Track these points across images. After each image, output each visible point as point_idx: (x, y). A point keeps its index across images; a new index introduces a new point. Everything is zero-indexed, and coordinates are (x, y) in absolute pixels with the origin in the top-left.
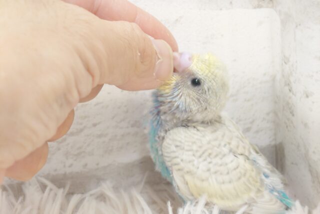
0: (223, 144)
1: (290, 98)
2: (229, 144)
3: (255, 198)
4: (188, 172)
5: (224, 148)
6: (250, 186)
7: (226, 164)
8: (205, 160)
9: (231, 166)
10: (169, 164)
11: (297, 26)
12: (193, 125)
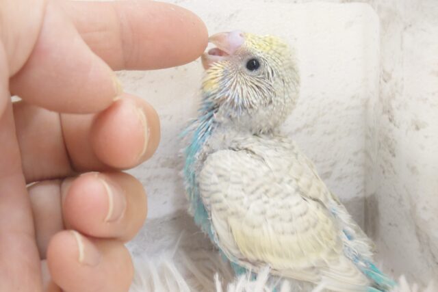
0: (287, 179)
1: (390, 130)
2: (297, 180)
3: (326, 261)
4: (233, 214)
5: (287, 186)
6: (321, 242)
7: (290, 207)
8: (259, 198)
9: (297, 210)
10: (206, 201)
11: (405, 28)
12: (246, 146)
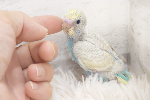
0: (97, 46)
1: (133, 35)
2: (100, 46)
4: (84, 59)
5: (97, 48)
6: (109, 61)
8: (90, 53)
9: (101, 54)
11: (136, 7)
12: (84, 39)
